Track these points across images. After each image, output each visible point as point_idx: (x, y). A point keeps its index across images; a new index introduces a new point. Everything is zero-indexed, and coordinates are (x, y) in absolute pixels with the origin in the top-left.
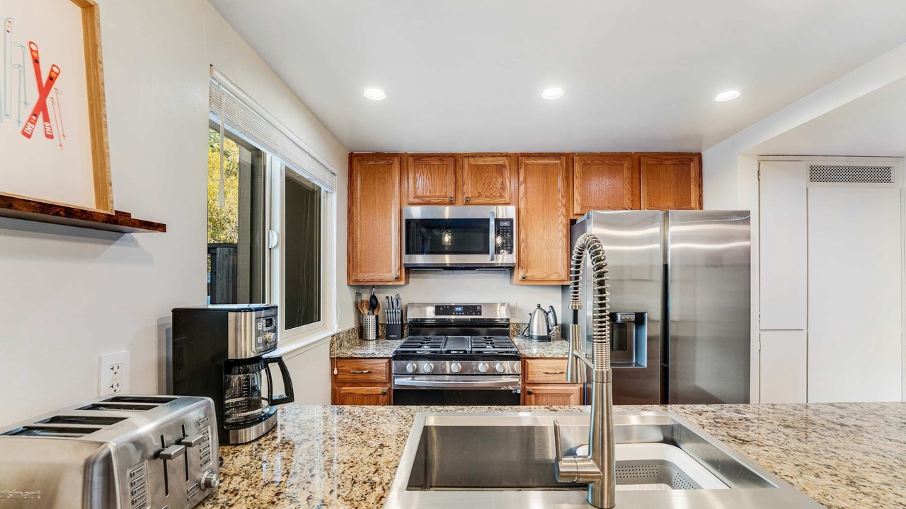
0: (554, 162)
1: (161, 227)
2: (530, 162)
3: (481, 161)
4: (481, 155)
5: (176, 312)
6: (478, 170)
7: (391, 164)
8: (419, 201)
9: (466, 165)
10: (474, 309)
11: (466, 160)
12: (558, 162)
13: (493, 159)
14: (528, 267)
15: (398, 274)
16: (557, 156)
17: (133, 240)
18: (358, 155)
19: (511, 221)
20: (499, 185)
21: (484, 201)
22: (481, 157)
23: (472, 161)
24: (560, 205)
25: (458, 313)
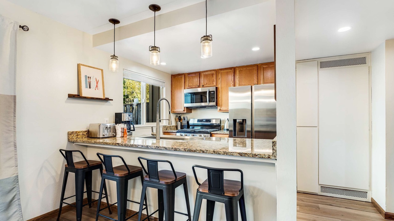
0: (230, 71)
1: (112, 100)
2: (222, 71)
3: (207, 73)
4: (207, 71)
5: (116, 114)
6: (206, 76)
7: (182, 77)
8: (189, 87)
9: (202, 75)
10: (209, 121)
11: (202, 73)
12: (231, 70)
13: (210, 72)
14: (221, 106)
15: (184, 109)
16: (231, 68)
17: (109, 102)
18: (173, 75)
19: (214, 91)
20: (212, 80)
21: (208, 86)
22: (207, 72)
23: (204, 73)
24: (232, 85)
25: (204, 122)
